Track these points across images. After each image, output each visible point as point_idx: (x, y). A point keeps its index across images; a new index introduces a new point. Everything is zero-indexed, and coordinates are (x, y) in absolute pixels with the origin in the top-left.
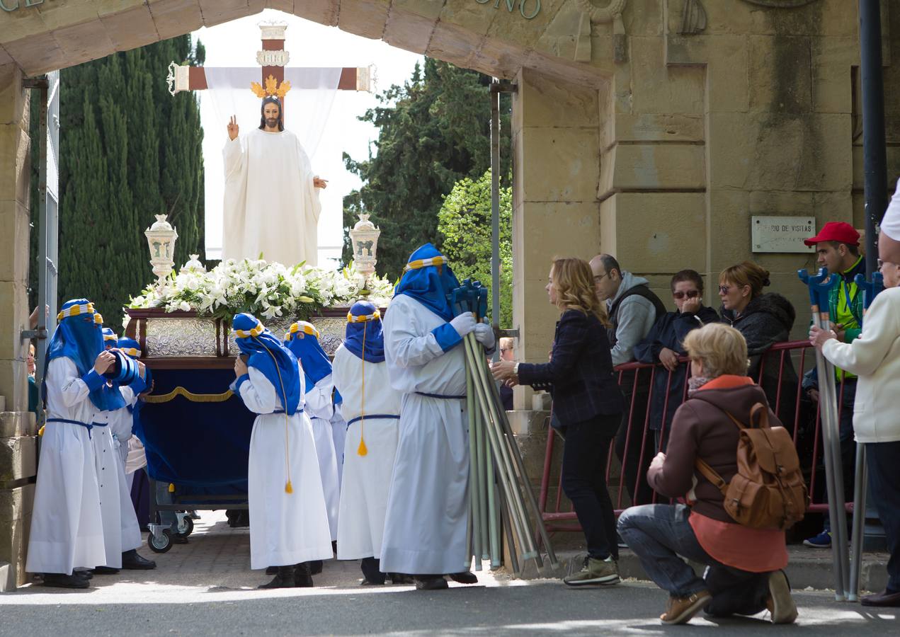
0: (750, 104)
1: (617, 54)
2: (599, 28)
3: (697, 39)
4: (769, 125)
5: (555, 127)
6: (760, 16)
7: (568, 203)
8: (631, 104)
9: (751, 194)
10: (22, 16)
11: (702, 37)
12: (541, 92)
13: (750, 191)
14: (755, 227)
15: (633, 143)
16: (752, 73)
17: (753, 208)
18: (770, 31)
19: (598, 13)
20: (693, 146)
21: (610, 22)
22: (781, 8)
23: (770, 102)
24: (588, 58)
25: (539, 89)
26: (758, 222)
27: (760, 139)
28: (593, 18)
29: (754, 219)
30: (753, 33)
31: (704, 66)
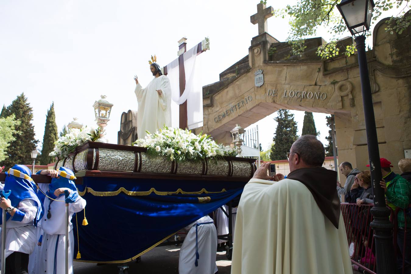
0: (400, 112)
1: (350, 104)
2: (345, 98)
3: (377, 94)
4: (409, 117)
5: (346, 127)
6: (401, 81)
7: (351, 149)
8: (358, 119)
9: (404, 142)
10: (218, 123)
11: (379, 93)
12: (340, 118)
13: (403, 141)
14: (406, 154)
15: (360, 130)
16: (399, 101)
17: (405, 147)
18: (406, 85)
19: (343, 94)
20: (381, 128)
21: (347, 95)
22: (408, 77)
23: (408, 109)
24: (341, 107)
25: (339, 117)
26: (407, 152)
27: (406, 123)
28: (342, 95)
29: (405, 151)
30: (399, 87)
31: (380, 102)
